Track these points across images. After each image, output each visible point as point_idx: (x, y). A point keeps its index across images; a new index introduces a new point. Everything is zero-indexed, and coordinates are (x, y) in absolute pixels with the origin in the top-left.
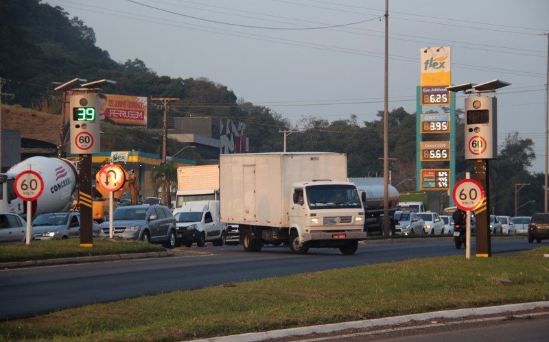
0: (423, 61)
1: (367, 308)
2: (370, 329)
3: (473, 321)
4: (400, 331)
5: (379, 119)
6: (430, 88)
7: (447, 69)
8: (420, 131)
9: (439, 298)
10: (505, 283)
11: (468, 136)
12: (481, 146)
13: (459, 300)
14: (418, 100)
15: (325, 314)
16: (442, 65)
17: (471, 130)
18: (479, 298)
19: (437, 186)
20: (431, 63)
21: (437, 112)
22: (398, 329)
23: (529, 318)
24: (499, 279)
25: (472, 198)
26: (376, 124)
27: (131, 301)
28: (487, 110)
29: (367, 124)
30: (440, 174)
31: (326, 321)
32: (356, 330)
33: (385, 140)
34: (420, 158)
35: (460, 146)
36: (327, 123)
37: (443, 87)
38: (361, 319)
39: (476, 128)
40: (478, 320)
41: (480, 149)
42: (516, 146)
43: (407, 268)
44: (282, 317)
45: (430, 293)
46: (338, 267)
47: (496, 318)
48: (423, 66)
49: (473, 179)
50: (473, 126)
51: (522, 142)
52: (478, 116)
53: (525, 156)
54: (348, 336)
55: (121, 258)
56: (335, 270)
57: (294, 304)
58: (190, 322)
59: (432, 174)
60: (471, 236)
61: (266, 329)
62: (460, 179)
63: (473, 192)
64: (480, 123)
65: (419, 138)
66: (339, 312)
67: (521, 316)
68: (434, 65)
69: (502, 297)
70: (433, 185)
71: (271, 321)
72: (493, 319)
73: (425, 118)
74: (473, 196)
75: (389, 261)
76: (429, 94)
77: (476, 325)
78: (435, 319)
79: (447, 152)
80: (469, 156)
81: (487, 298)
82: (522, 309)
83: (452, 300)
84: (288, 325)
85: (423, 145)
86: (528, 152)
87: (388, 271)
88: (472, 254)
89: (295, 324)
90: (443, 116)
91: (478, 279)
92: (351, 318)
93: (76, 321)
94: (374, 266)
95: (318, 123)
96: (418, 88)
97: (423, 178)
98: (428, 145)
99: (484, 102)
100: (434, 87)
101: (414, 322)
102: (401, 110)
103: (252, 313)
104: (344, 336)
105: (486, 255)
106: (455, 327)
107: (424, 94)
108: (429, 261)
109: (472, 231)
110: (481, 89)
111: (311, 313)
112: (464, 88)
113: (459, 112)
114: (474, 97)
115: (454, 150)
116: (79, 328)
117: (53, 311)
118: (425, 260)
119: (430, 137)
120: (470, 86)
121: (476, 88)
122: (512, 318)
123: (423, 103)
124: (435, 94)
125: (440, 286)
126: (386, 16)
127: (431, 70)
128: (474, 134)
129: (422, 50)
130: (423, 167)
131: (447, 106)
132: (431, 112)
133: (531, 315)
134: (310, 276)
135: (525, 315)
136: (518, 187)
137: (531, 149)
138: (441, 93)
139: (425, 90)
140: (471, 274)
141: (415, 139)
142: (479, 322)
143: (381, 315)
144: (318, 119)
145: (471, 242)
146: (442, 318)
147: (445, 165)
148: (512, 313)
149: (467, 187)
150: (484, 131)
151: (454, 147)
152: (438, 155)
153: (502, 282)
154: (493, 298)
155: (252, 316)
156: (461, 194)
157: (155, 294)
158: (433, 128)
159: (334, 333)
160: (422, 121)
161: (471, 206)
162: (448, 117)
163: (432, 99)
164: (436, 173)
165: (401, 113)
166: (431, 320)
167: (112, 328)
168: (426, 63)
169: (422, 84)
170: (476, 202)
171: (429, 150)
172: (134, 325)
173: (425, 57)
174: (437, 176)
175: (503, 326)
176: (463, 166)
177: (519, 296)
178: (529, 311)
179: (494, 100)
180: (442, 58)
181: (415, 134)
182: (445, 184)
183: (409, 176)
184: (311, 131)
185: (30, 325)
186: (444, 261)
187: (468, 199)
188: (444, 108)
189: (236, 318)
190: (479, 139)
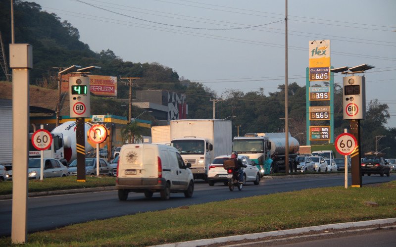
0: (311, 50)
1: (281, 222)
2: (283, 236)
3: (353, 230)
4: (304, 238)
5: (279, 91)
6: (316, 69)
7: (328, 55)
8: (309, 99)
9: (329, 215)
10: (373, 205)
11: (346, 103)
12: (354, 110)
13: (343, 216)
14: (307, 78)
15: (253, 227)
16: (324, 53)
17: (347, 99)
18: (356, 215)
19: (321, 138)
20: (316, 52)
21: (320, 86)
22: (303, 236)
23: (392, 228)
24: (369, 202)
25: (348, 146)
26: (277, 94)
27: (119, 218)
28: (359, 85)
29: (271, 94)
30: (323, 130)
31: (254, 231)
32: (274, 237)
33: (286, 106)
34: (309, 118)
35: (338, 109)
36: (243, 94)
37: (325, 68)
38: (277, 230)
39: (351, 98)
40: (357, 230)
41: (354, 112)
42: (376, 109)
43: (305, 195)
44: (224, 229)
45: (323, 212)
46: (258, 195)
47: (369, 229)
48: (311, 53)
49: (349, 133)
50: (349, 97)
51: (380, 106)
52: (352, 90)
53: (383, 116)
54: (269, 241)
55: (105, 190)
56: (255, 197)
57: (230, 220)
58: (162, 232)
59: (317, 130)
60: (348, 173)
61: (213, 236)
62: (338, 133)
63: (349, 142)
64: (354, 94)
65: (308, 104)
66: (262, 225)
67: (386, 227)
68: (318, 53)
69: (372, 214)
70: (318, 137)
71: (217, 231)
72: (366, 229)
73: (312, 90)
74: (349, 145)
75: (292, 191)
76: (315, 73)
77: (355, 233)
78: (327, 230)
79: (328, 114)
80: (346, 117)
81: (362, 215)
82: (387, 222)
83: (338, 216)
84: (228, 234)
85: (311, 109)
86: (385, 114)
87: (291, 197)
88: (349, 185)
89: (233, 233)
90: (324, 88)
91: (355, 202)
92: (270, 229)
93: (84, 232)
94: (282, 194)
95: (236, 94)
96: (307, 68)
97: (311, 132)
98: (315, 109)
99: (356, 79)
100: (319, 68)
101: (313, 232)
102: (295, 84)
103: (203, 226)
104: (266, 241)
105: (359, 186)
106: (341, 235)
107: (311, 73)
108: (320, 190)
109: (349, 169)
110: (355, 70)
111: (243, 225)
112: (342, 70)
113: (336, 85)
114: (349, 76)
115: (333, 112)
116: (86, 237)
117: (67, 225)
118: (317, 189)
119: (315, 103)
120: (346, 69)
121: (351, 70)
122: (380, 229)
123: (311, 79)
124: (320, 73)
125: (329, 207)
126: (286, 19)
127: (316, 56)
128: (349, 102)
129: (310, 42)
130: (311, 125)
131: (327, 81)
132: (316, 86)
133: (393, 226)
134: (238, 201)
135: (389, 227)
136: (378, 138)
137: (386, 111)
138: (324, 73)
139: (312, 71)
140: (349, 199)
141: (305, 105)
142: (358, 232)
143: (290, 227)
144: (236, 91)
145: (348, 177)
146: (332, 229)
147: (327, 123)
148: (379, 225)
149: (345, 138)
150: (356, 100)
151: (333, 110)
152: (322, 116)
153: (371, 204)
154: (367, 215)
155: (203, 228)
156: (341, 144)
157: (135, 214)
158: (318, 96)
159: (259, 239)
160: (310, 92)
161: (348, 152)
162: (328, 89)
163: (317, 77)
164: (320, 129)
165: (294, 87)
166: (324, 230)
167: (109, 236)
168: (313, 51)
169: (310, 66)
170: (351, 149)
171: (315, 113)
172: (123, 234)
173: (312, 47)
174: (321, 131)
175: (374, 234)
176: (340, 124)
177: (383, 214)
178: (391, 224)
179: (364, 78)
180: (324, 48)
181: (306, 101)
182: (327, 136)
183: (300, 131)
184: (232, 99)
185: (54, 235)
186: (329, 190)
187: (346, 147)
188: (325, 83)
189: (193, 229)
190: (353, 105)
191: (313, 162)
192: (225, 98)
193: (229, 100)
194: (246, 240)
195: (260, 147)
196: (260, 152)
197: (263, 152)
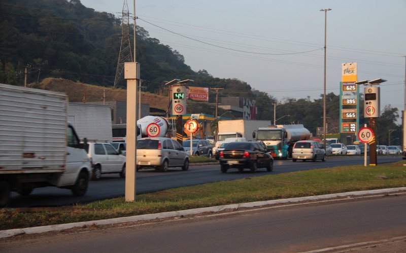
0: (343, 70)
1: (315, 190)
2: (317, 200)
3: (368, 196)
4: (332, 202)
5: (321, 98)
6: (346, 83)
7: (355, 73)
8: (341, 104)
9: (351, 185)
10: (384, 178)
11: (366, 106)
13: (361, 186)
14: (341, 88)
15: (295, 193)
16: (353, 72)
17: (367, 103)
18: (371, 185)
19: (350, 131)
20: (347, 71)
21: (350, 95)
22: (331, 200)
23: (396, 195)
24: (381, 176)
25: (367, 136)
26: (320, 101)
27: (201, 185)
28: (375, 94)
29: (315, 100)
30: (351, 125)
31: (295, 196)
32: (310, 201)
33: (324, 108)
34: (342, 117)
35: (362, 111)
36: (295, 100)
37: (353, 82)
38: (313, 195)
39: (370, 102)
40: (371, 196)
41: (372, 113)
42: (389, 111)
43: (335, 170)
44: (274, 194)
45: (346, 183)
46: (301, 170)
47: (380, 195)
48: (343, 72)
49: (368, 127)
50: (368, 101)
51: (393, 109)
52: (371, 97)
53: (394, 116)
54: (306, 203)
55: (196, 165)
56: (299, 172)
57: (279, 188)
58: (229, 196)
59: (347, 125)
60: (367, 155)
61: (266, 200)
62: (361, 128)
63: (368, 134)
64: (372, 100)
65: (341, 107)
66: (302, 192)
67: (392, 194)
68: (348, 72)
69: (383, 185)
70: (348, 130)
71: (268, 196)
72: (378, 196)
73: (344, 97)
74: (368, 136)
75: (326, 167)
76: (346, 86)
77: (370, 198)
78: (349, 196)
79: (355, 114)
80: (366, 116)
81: (375, 185)
82: (393, 191)
83: (357, 186)
84: (277, 198)
85: (343, 111)
86: (395, 114)
87: (326, 172)
88: (368, 164)
89: (280, 197)
90: (353, 96)
91: (370, 176)
92: (307, 195)
93: (175, 194)
94: (318, 170)
95: (291, 100)
96: (341, 82)
97: (343, 127)
98: (345, 111)
99: (373, 89)
100: (349, 82)
101: (339, 197)
102: (332, 93)
103: (259, 192)
104: (304, 203)
105: (374, 165)
106: (359, 200)
107: (344, 86)
108: (346, 168)
109: (367, 153)
110: (372, 83)
111: (288, 192)
112: (363, 83)
113: (361, 94)
114: (369, 87)
115: (358, 113)
116: (177, 198)
117: (165, 190)
118: (344, 167)
119: (347, 107)
120: (366, 82)
121: (370, 83)
122: (388, 196)
123: (343, 90)
124: (349, 85)
125: (352, 180)
126: (325, 47)
127: (347, 74)
128: (368, 105)
129: (343, 64)
130: (343, 122)
131: (355, 92)
132: (347, 95)
133: (397, 194)
134: (287, 174)
135: (394, 194)
136: (391, 131)
137: (397, 113)
138: (352, 85)
139: (344, 84)
140: (367, 174)
141: (339, 108)
142: (372, 198)
143: (322, 193)
144: (291, 98)
145: (367, 158)
146: (353, 195)
147: (354, 120)
148: (387, 193)
149: (365, 131)
150: (373, 104)
151: (358, 112)
152: (350, 116)
153: (383, 178)
154: (378, 186)
155: (259, 193)
156: (362, 135)
157: (212, 182)
158: (348, 102)
159: (299, 202)
160: (342, 99)
161: (367, 140)
162: (356, 97)
163: (348, 88)
164: (350, 124)
165: (332, 95)
166: (347, 196)
167: (192, 198)
168: (345, 71)
169: (343, 81)
170: (369, 138)
171: (346, 113)
172: (203, 196)
173: (344, 68)
174: (350, 126)
175: (383, 199)
176: (363, 121)
177: (391, 185)
178: (396, 192)
179: (379, 89)
180: (353, 68)
181: (339, 105)
182: (354, 130)
183: (336, 126)
184: (288, 104)
185: (154, 196)
186: (353, 167)
187: (366, 137)
188: (354, 93)
189: (251, 194)
190: (371, 108)
191: (331, 147)
192: (283, 103)
193: (286, 104)
194: (290, 203)
195: (279, 135)
196: (279, 140)
197: (281, 140)
